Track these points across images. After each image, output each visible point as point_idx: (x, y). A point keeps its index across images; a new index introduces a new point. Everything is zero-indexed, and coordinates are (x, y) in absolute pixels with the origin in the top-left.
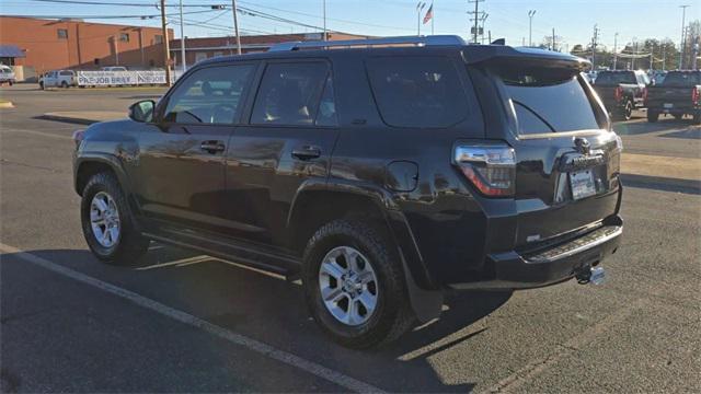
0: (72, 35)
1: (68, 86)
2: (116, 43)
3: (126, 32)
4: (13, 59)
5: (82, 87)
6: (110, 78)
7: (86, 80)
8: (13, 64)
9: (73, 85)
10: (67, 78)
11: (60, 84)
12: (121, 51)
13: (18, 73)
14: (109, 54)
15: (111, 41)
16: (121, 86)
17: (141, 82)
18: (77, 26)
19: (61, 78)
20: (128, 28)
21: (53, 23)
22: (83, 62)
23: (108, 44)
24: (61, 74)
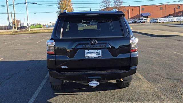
0: (164, 8)
1: (156, 23)
2: (176, 9)
3: (179, 6)
4: (148, 16)
5: (160, 23)
6: (167, 20)
7: (161, 21)
8: (148, 17)
9: (157, 22)
10: (156, 21)
11: (154, 22)
12: (178, 11)
13: (149, 20)
14: (174, 13)
15: (175, 9)
16: (171, 22)
17: (177, 20)
18: (165, 6)
19: (155, 20)
20: (180, 5)
21: (159, 6)
22: (166, 15)
23: (174, 10)
24: (155, 19)
